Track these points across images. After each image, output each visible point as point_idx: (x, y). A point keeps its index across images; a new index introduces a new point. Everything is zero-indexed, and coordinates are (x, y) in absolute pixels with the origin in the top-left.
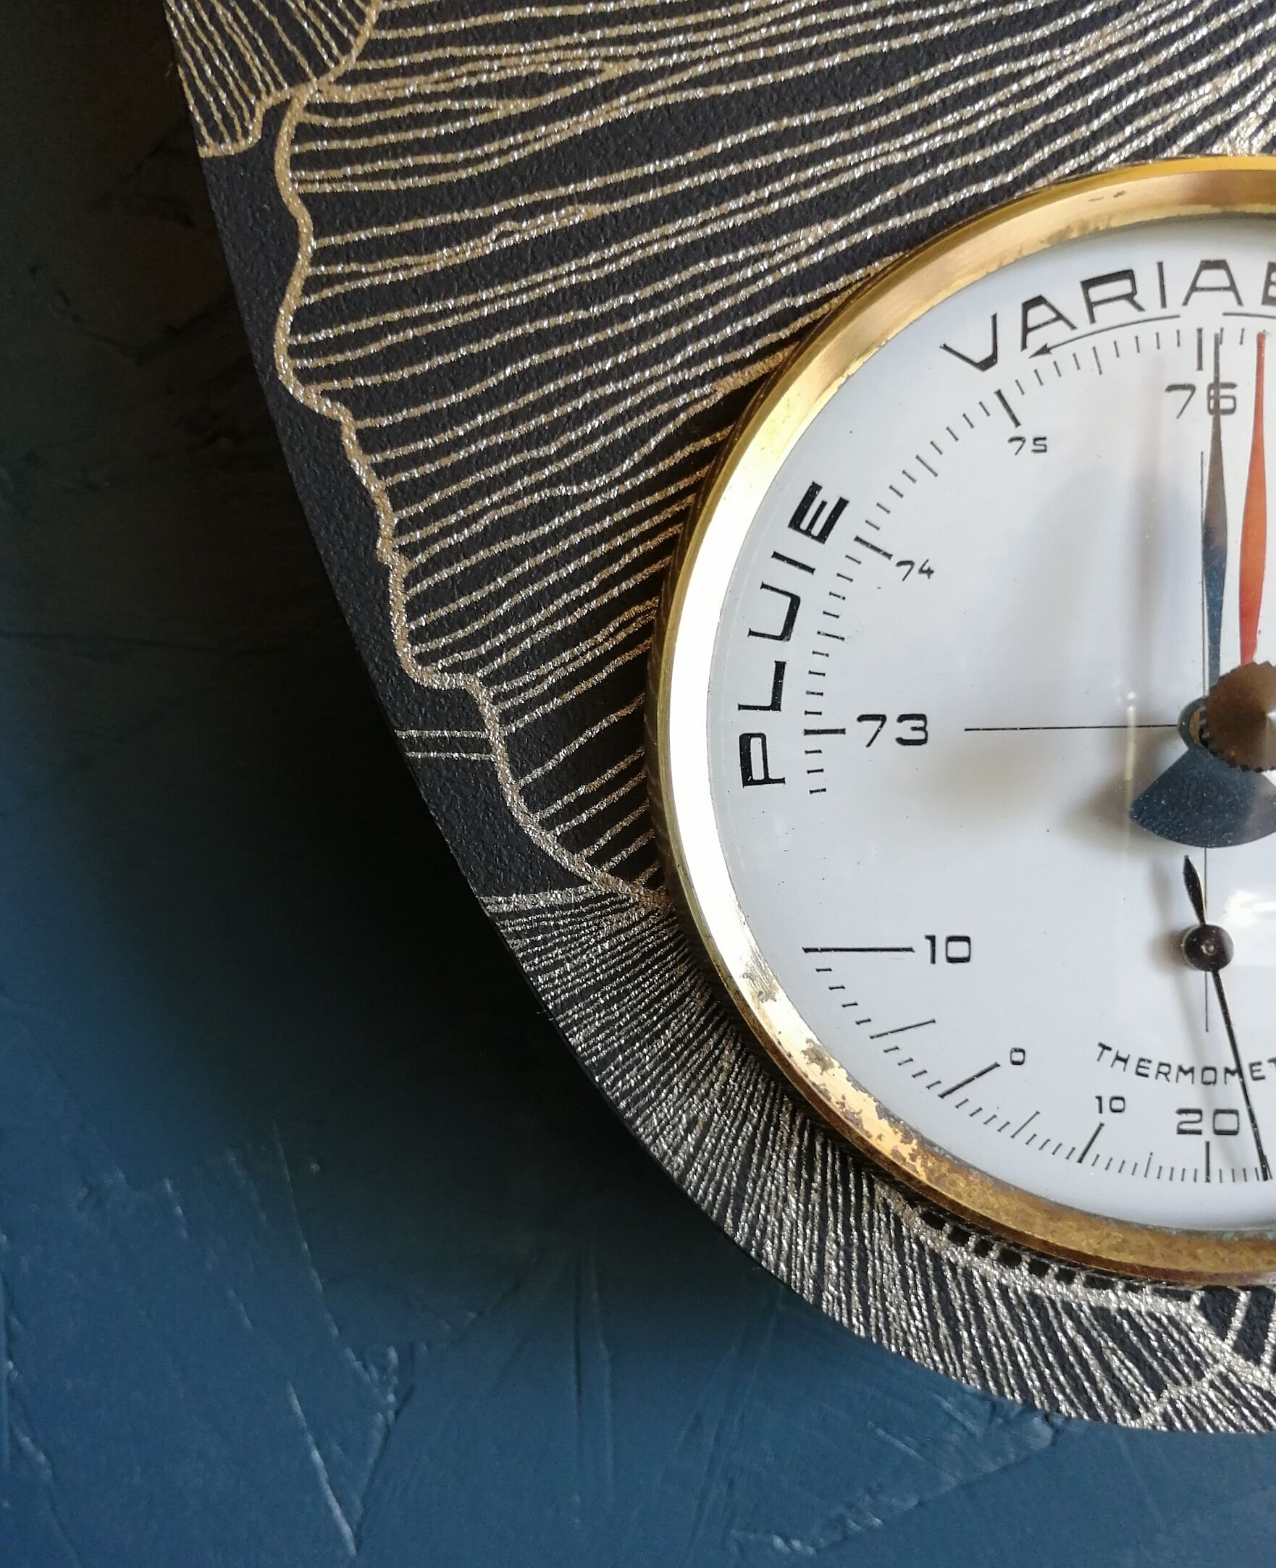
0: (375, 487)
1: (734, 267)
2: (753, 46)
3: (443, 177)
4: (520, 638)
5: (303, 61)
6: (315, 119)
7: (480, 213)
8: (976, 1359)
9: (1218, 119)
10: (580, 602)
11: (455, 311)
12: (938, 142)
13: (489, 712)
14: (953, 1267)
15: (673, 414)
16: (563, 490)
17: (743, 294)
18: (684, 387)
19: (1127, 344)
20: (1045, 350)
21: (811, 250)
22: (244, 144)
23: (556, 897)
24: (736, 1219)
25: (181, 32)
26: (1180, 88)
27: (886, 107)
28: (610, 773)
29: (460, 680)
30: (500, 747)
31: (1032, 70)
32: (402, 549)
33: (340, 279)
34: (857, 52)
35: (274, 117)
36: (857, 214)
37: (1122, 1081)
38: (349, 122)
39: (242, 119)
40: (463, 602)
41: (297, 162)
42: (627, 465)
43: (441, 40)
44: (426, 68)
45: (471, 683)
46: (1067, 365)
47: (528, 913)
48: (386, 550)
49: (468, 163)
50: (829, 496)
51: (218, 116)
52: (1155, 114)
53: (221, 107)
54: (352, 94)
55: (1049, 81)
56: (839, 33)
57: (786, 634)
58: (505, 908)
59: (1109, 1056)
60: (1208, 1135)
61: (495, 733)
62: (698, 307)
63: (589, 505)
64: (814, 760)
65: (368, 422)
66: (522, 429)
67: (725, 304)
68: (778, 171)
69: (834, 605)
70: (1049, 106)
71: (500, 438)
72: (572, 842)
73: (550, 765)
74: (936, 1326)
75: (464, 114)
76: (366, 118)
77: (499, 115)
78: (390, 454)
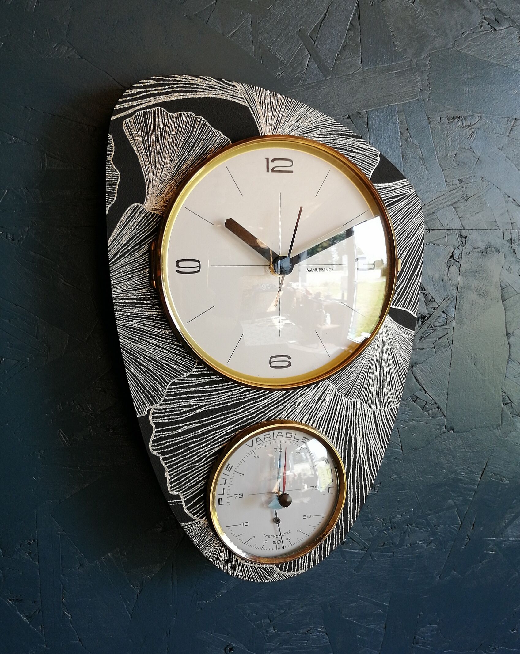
0: (165, 466)
1: (217, 433)
2: (221, 401)
3: (176, 420)
4: (186, 486)
5: (154, 402)
6: (156, 411)
7: (181, 425)
8: (248, 576)
9: (281, 412)
10: (195, 481)
11: (177, 440)
12: (245, 415)
13: (182, 497)
14: (245, 565)
15: (209, 454)
16: (193, 465)
17: (219, 436)
18: (211, 450)
19: (269, 443)
20: (259, 444)
21: (228, 430)
22: (144, 415)
23: (192, 522)
24: (216, 563)
25: (134, 397)
26: (276, 407)
27: (239, 410)
28: (200, 504)
29: (178, 493)
30: (184, 502)
31: (258, 405)
32: (169, 475)
33: (160, 435)
34: (235, 402)
35: (149, 410)
36: (235, 425)
37: (267, 538)
38: (161, 411)
39: (144, 411)
40: (178, 482)
41: (153, 417)
42: (202, 461)
43: (175, 399)
44: (173, 403)
45: (179, 493)
46: (262, 446)
47: (187, 525)
48: (167, 475)
49: (179, 418)
50: (231, 465)
51: (140, 410)
52: (273, 411)
53: (140, 409)
54: (162, 407)
55: (260, 406)
56: (232, 399)
57: (225, 485)
58: (184, 525)
59: (265, 535)
60: (277, 544)
61: (183, 500)
62: (213, 438)
63: (197, 467)
64: (228, 501)
65: (164, 456)
66: (187, 457)
67: (216, 438)
68: (224, 419)
69: (231, 480)
70: (260, 410)
71: (184, 458)
72: (194, 515)
73: (191, 504)
74: (242, 573)
75: (179, 410)
76: (164, 411)
77: (185, 410)
78: (167, 461)
